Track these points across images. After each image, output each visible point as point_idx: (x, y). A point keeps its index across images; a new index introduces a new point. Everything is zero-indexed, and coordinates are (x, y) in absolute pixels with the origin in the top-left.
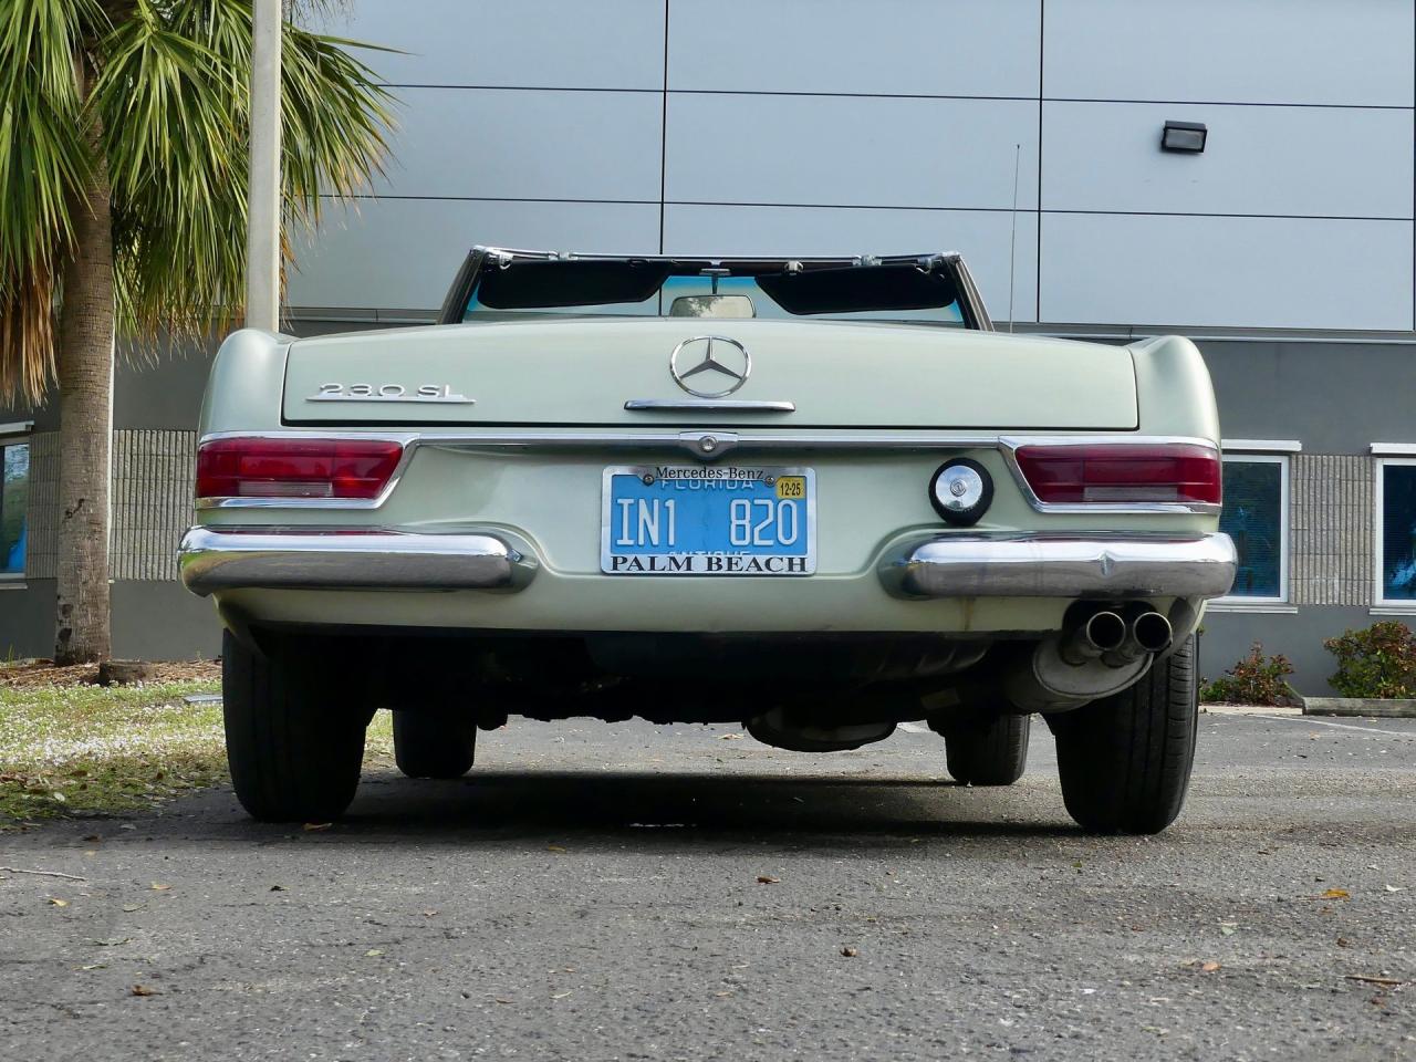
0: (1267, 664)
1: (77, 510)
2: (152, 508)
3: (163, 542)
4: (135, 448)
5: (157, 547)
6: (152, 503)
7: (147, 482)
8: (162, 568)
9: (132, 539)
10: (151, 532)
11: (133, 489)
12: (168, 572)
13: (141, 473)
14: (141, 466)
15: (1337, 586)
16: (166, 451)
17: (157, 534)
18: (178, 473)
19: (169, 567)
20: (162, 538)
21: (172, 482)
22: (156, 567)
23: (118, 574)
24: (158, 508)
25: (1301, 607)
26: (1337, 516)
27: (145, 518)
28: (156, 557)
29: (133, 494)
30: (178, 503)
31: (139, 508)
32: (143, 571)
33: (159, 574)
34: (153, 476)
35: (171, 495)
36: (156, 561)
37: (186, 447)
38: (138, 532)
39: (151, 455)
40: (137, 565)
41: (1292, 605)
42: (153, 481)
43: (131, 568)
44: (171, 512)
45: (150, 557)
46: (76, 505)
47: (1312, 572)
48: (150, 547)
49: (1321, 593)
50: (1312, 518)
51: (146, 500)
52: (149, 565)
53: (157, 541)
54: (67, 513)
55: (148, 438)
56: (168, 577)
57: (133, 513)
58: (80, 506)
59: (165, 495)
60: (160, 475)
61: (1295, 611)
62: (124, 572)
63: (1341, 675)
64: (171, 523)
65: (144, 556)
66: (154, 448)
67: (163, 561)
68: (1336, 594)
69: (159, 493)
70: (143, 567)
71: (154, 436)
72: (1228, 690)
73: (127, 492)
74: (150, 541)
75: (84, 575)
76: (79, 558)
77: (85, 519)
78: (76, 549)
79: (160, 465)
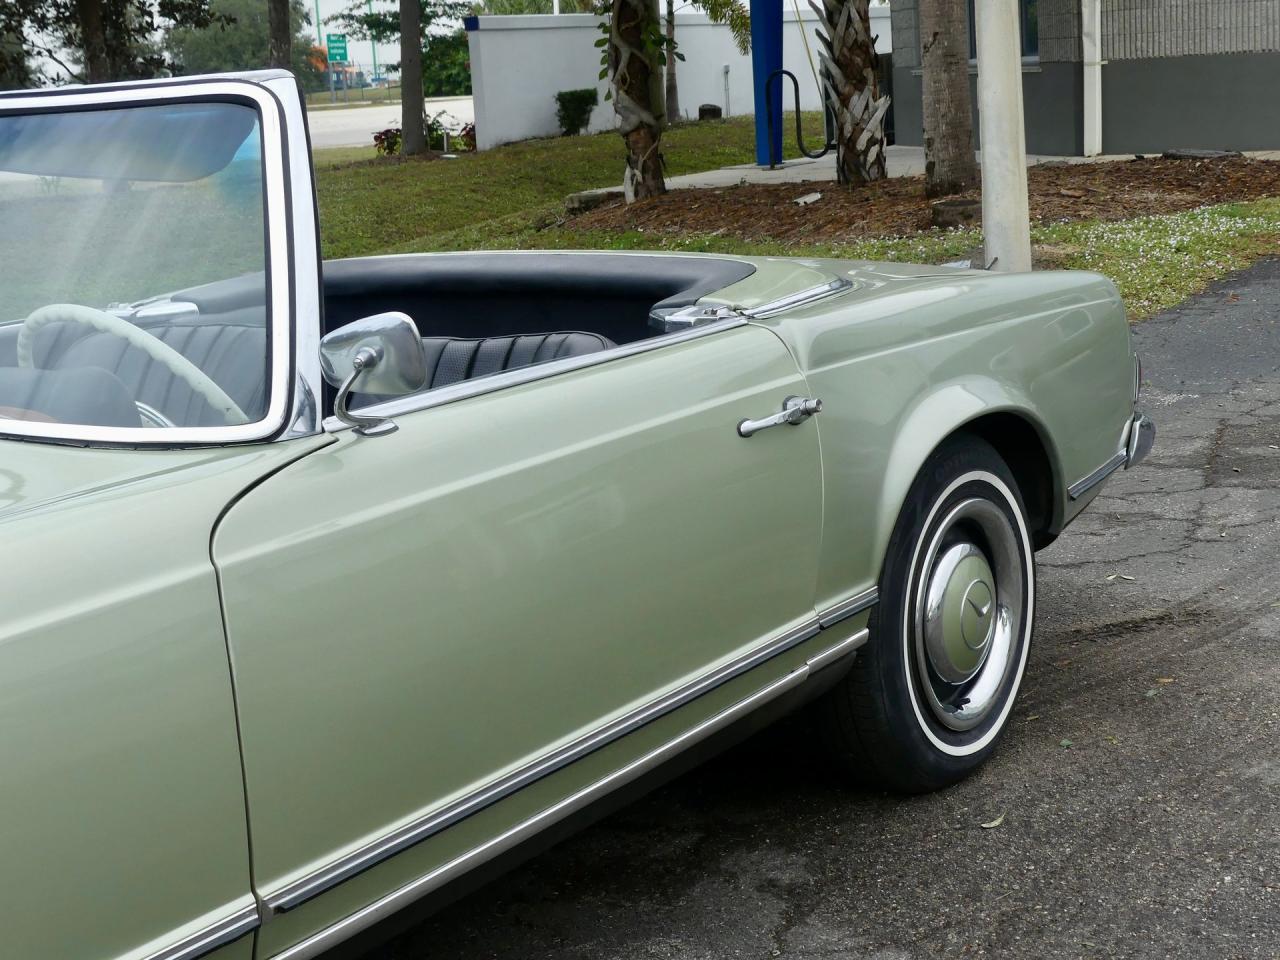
1: (933, 43)
3: (1150, 19)
5: (1144, 26)
8: (1151, 45)
9: (1122, 20)
10: (1138, 11)
12: (1156, 48)
17: (1144, 13)
19: (1156, 44)
20: (1150, 15)
22: (1144, 45)
23: (1111, 54)
28: (1145, 35)
36: (1145, 39)
38: (1127, 12)
40: (1126, 45)
45: (1139, 36)
46: (931, 39)
48: (1139, 26)
52: (1139, 44)
53: (1144, 20)
54: (925, 47)
56: (1156, 54)
58: (935, 40)
62: (1116, 53)
65: (1133, 35)
67: (1151, 39)
70: (1133, 47)
74: (1138, 20)
75: (943, 108)
76: (938, 91)
77: (940, 52)
78: (935, 82)
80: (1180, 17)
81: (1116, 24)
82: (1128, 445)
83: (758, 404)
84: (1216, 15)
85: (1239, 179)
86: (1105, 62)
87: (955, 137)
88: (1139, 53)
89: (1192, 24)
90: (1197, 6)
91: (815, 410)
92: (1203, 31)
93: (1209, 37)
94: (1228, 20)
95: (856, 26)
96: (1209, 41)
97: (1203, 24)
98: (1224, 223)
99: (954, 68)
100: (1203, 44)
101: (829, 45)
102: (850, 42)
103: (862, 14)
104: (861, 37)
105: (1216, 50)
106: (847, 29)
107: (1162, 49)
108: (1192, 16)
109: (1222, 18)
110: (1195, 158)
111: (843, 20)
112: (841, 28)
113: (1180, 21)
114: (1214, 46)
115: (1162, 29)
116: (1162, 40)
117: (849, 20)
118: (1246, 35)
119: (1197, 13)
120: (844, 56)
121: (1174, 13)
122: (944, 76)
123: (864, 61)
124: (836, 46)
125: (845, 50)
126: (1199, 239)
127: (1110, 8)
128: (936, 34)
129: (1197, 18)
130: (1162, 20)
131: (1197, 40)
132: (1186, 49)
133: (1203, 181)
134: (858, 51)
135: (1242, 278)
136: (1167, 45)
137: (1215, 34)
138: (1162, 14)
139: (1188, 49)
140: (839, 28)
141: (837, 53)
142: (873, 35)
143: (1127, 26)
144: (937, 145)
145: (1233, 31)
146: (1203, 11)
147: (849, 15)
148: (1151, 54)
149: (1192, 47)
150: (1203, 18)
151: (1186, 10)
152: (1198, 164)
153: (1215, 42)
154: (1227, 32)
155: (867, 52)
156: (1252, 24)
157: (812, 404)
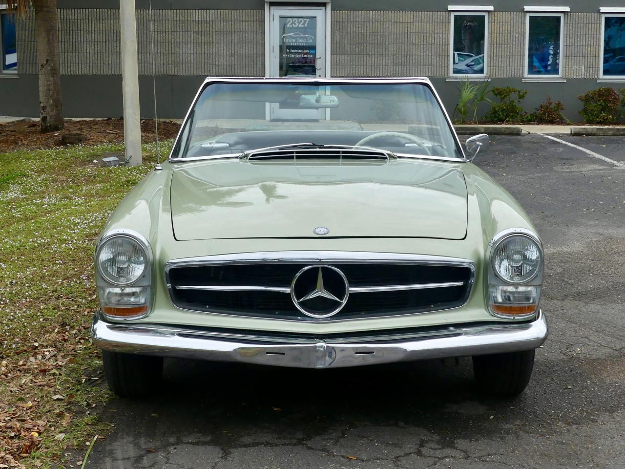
0: (553, 106)
1: (46, 64)
2: (71, 43)
3: (77, 58)
4: (62, 16)
5: (74, 60)
6: (71, 41)
7: (68, 31)
8: (77, 69)
10: (71, 54)
11: (63, 35)
12: (80, 71)
13: (65, 28)
14: (65, 24)
15: (583, 70)
16: (76, 17)
17: (74, 55)
18: (82, 28)
19: (80, 69)
20: (77, 56)
21: (79, 32)
22: (74, 69)
24: (74, 43)
25: (568, 80)
26: (584, 40)
27: (69, 48)
28: (74, 65)
29: (63, 37)
30: (82, 41)
31: (66, 43)
32: (69, 71)
33: (76, 72)
34: (71, 29)
35: (79, 37)
37: (84, 15)
39: (69, 19)
40: (66, 69)
41: (564, 79)
42: (71, 32)
43: (64, 70)
44: (80, 45)
45: (72, 65)
46: (45, 62)
47: (573, 64)
48: (72, 60)
49: (576, 73)
50: (573, 40)
51: (68, 40)
52: (72, 68)
53: (74, 58)
54: (42, 66)
57: (63, 45)
58: (47, 62)
59: (76, 37)
60: (74, 28)
61: (565, 81)
63: (585, 111)
64: (80, 50)
65: (69, 64)
66: (70, 16)
67: (77, 67)
68: (583, 73)
69: (74, 36)
71: (70, 11)
72: (536, 117)
73: (60, 36)
74: (71, 58)
75: (51, 93)
76: (48, 85)
77: (49, 68)
78: (47, 81)
79: (74, 24)
81: (61, 59)
84: (107, 58)
87: (56, 106)
88: (72, 72)
89: (96, 61)
90: (99, 54)
92: (102, 65)
93: (104, 67)
94: (113, 60)
96: (105, 69)
97: (102, 61)
99: (55, 75)
100: (102, 70)
107: (83, 71)
108: (96, 57)
109: (110, 60)
113: (91, 59)
115: (83, 62)
116: (83, 67)
119: (99, 56)
121: (88, 56)
122: (51, 79)
128: (47, 60)
129: (99, 58)
130: (82, 58)
131: (99, 68)
132: (94, 72)
136: (85, 70)
137: (107, 66)
138: (82, 56)
139: (95, 72)
143: (66, 60)
144: (48, 109)
145: (115, 65)
146: (102, 56)
149: (96, 71)
150: (102, 59)
151: (93, 55)
153: (107, 70)
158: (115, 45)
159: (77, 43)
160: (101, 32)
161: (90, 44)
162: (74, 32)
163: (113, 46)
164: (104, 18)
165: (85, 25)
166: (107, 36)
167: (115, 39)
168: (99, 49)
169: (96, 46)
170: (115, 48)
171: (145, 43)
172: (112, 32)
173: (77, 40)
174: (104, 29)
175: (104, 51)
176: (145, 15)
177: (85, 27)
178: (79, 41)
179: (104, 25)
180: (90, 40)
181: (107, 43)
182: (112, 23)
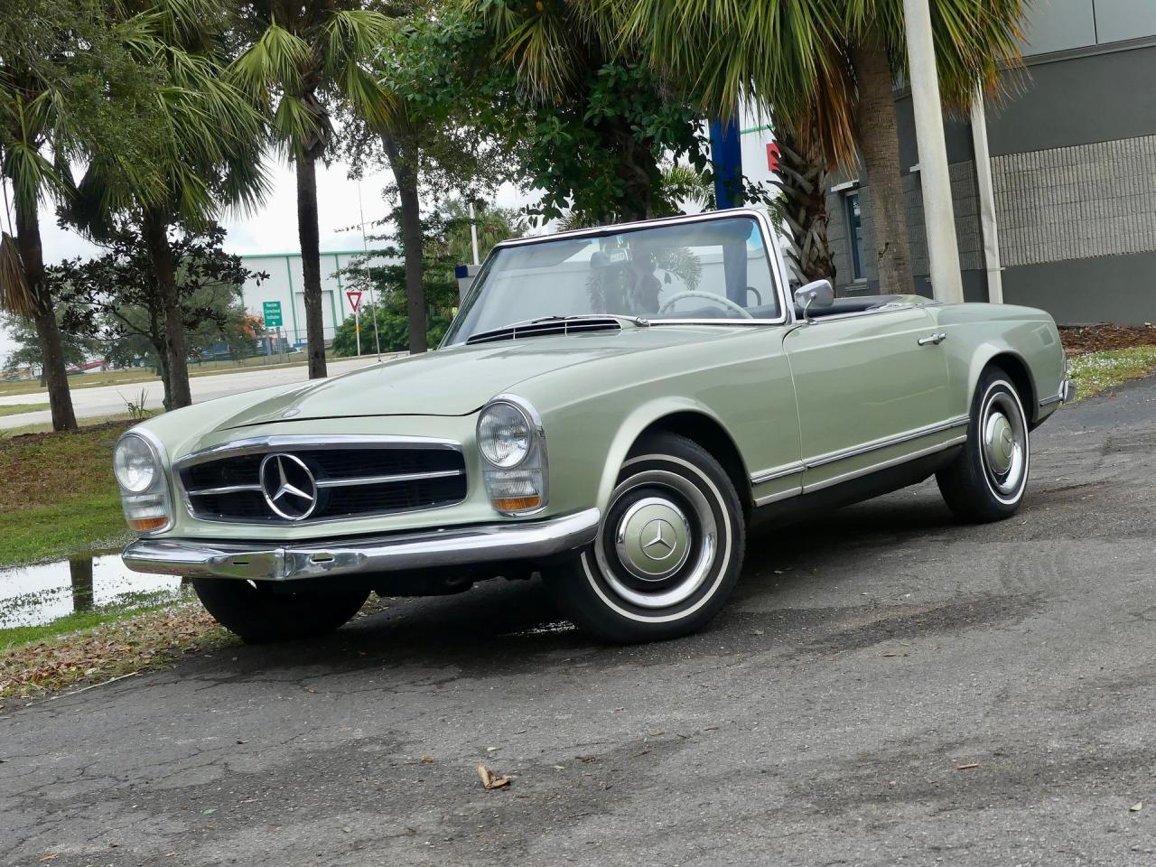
1: (885, 251)
2: (1025, 211)
3: (1035, 234)
4: (1007, 168)
5: (1031, 239)
6: (1024, 207)
7: (1019, 192)
8: (1037, 254)
9: (1014, 236)
10: (1026, 228)
11: (1010, 198)
12: (1042, 256)
13: (1014, 186)
14: (1013, 181)
16: (1029, 167)
17: (1031, 230)
18: (1040, 183)
19: (1042, 253)
20: (1035, 231)
21: (1036, 190)
22: (1033, 254)
23: (1007, 262)
24: (1029, 210)
27: (1021, 219)
28: (1032, 246)
29: (1010, 203)
30: (1042, 204)
31: (1016, 212)
34: (1022, 187)
35: (1037, 199)
36: (1033, 249)
37: (1042, 161)
38: (1017, 230)
39: (1019, 172)
42: (1023, 191)
44: (1038, 212)
45: (1028, 247)
46: (884, 248)
48: (1027, 240)
51: (1020, 206)
52: (1028, 253)
53: (1031, 235)
54: (880, 254)
55: (1016, 160)
56: (1042, 260)
57: (1012, 216)
58: (887, 248)
59: (1033, 200)
60: (1027, 185)
62: (1011, 261)
64: (1039, 220)
65: (1024, 248)
66: (1020, 166)
67: (1037, 250)
70: (1024, 256)
71: (1019, 157)
73: (1006, 202)
74: (1027, 236)
76: (891, 284)
77: (890, 257)
79: (1026, 178)
80: (1058, 231)
81: (1010, 240)
82: (1063, 392)
83: (924, 334)
84: (1085, 229)
85: (1111, 339)
86: (1003, 269)
88: (1029, 260)
89: (1067, 236)
90: (1071, 223)
91: (944, 338)
92: (1077, 241)
93: (1081, 245)
94: (1094, 232)
95: (818, 246)
96: (1082, 248)
97: (1076, 235)
98: (1103, 363)
99: (902, 267)
100: (1077, 251)
101: (798, 262)
102: (814, 258)
103: (822, 237)
104: (822, 254)
105: (1087, 255)
106: (811, 248)
107: (1046, 256)
108: (1067, 229)
109: (1089, 231)
110: (1079, 328)
111: (808, 242)
112: (807, 248)
113: (1058, 235)
114: (1085, 251)
115: (1045, 241)
116: (1046, 249)
117: (813, 241)
118: (1109, 242)
119: (1071, 228)
120: (810, 269)
121: (1053, 229)
122: (895, 273)
123: (825, 272)
124: (804, 262)
125: (811, 264)
126: (1087, 370)
127: (1004, 228)
128: (887, 244)
129: (1071, 231)
130: (1045, 234)
131: (1072, 248)
132: (1064, 255)
133: (1086, 341)
134: (821, 265)
135: (1118, 389)
136: (1050, 253)
137: (1086, 243)
138: (1044, 230)
139: (1066, 255)
140: (805, 248)
141: (804, 267)
142: (830, 252)
143: (1018, 240)
145: (1099, 240)
146: (1075, 227)
147: (813, 238)
148: (1038, 261)
149: (1069, 254)
150: (1076, 231)
151: (1062, 226)
152: (1081, 331)
153: (1086, 249)
154: (1095, 241)
155: (827, 265)
156: (1113, 235)
157: (943, 335)
158: (1096, 205)
159: (1033, 210)
160: (1072, 186)
161: (1056, 210)
162: (1027, 191)
163: (1092, 206)
164: (1074, 161)
165: (1044, 177)
166: (1082, 192)
167: (1096, 194)
168: (1069, 215)
169: (1065, 211)
170: (1097, 210)
171: (1147, 195)
172: (1090, 183)
173: (1033, 205)
174: (1076, 181)
175: (1079, 217)
176: (1142, 147)
177: (1044, 181)
178: (1038, 207)
179: (1075, 173)
180: (1055, 201)
181: (1083, 203)
182: (1088, 168)
